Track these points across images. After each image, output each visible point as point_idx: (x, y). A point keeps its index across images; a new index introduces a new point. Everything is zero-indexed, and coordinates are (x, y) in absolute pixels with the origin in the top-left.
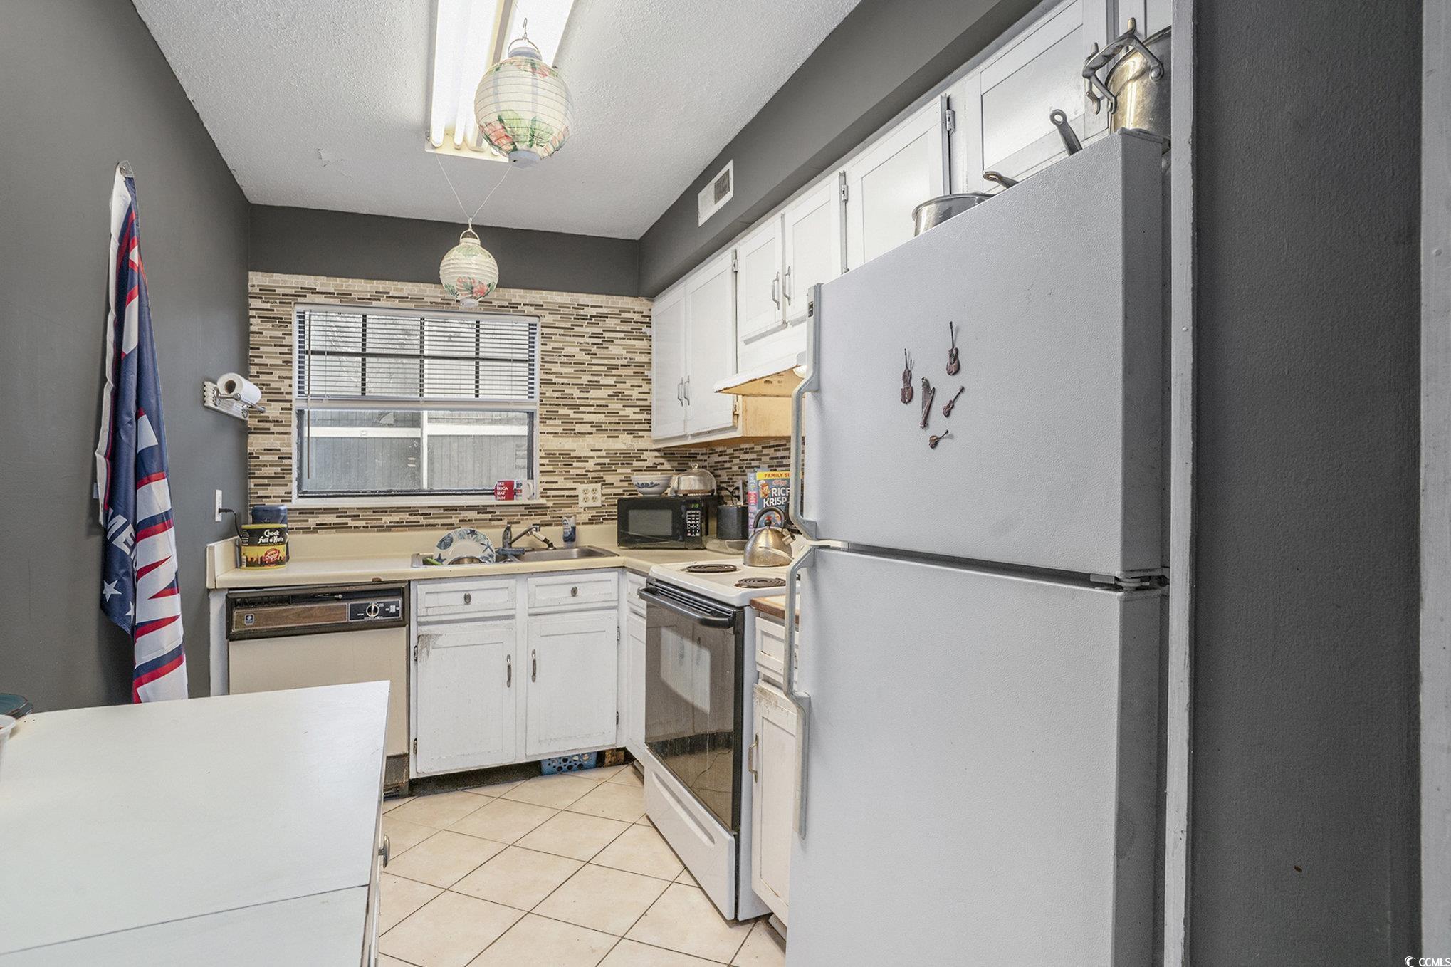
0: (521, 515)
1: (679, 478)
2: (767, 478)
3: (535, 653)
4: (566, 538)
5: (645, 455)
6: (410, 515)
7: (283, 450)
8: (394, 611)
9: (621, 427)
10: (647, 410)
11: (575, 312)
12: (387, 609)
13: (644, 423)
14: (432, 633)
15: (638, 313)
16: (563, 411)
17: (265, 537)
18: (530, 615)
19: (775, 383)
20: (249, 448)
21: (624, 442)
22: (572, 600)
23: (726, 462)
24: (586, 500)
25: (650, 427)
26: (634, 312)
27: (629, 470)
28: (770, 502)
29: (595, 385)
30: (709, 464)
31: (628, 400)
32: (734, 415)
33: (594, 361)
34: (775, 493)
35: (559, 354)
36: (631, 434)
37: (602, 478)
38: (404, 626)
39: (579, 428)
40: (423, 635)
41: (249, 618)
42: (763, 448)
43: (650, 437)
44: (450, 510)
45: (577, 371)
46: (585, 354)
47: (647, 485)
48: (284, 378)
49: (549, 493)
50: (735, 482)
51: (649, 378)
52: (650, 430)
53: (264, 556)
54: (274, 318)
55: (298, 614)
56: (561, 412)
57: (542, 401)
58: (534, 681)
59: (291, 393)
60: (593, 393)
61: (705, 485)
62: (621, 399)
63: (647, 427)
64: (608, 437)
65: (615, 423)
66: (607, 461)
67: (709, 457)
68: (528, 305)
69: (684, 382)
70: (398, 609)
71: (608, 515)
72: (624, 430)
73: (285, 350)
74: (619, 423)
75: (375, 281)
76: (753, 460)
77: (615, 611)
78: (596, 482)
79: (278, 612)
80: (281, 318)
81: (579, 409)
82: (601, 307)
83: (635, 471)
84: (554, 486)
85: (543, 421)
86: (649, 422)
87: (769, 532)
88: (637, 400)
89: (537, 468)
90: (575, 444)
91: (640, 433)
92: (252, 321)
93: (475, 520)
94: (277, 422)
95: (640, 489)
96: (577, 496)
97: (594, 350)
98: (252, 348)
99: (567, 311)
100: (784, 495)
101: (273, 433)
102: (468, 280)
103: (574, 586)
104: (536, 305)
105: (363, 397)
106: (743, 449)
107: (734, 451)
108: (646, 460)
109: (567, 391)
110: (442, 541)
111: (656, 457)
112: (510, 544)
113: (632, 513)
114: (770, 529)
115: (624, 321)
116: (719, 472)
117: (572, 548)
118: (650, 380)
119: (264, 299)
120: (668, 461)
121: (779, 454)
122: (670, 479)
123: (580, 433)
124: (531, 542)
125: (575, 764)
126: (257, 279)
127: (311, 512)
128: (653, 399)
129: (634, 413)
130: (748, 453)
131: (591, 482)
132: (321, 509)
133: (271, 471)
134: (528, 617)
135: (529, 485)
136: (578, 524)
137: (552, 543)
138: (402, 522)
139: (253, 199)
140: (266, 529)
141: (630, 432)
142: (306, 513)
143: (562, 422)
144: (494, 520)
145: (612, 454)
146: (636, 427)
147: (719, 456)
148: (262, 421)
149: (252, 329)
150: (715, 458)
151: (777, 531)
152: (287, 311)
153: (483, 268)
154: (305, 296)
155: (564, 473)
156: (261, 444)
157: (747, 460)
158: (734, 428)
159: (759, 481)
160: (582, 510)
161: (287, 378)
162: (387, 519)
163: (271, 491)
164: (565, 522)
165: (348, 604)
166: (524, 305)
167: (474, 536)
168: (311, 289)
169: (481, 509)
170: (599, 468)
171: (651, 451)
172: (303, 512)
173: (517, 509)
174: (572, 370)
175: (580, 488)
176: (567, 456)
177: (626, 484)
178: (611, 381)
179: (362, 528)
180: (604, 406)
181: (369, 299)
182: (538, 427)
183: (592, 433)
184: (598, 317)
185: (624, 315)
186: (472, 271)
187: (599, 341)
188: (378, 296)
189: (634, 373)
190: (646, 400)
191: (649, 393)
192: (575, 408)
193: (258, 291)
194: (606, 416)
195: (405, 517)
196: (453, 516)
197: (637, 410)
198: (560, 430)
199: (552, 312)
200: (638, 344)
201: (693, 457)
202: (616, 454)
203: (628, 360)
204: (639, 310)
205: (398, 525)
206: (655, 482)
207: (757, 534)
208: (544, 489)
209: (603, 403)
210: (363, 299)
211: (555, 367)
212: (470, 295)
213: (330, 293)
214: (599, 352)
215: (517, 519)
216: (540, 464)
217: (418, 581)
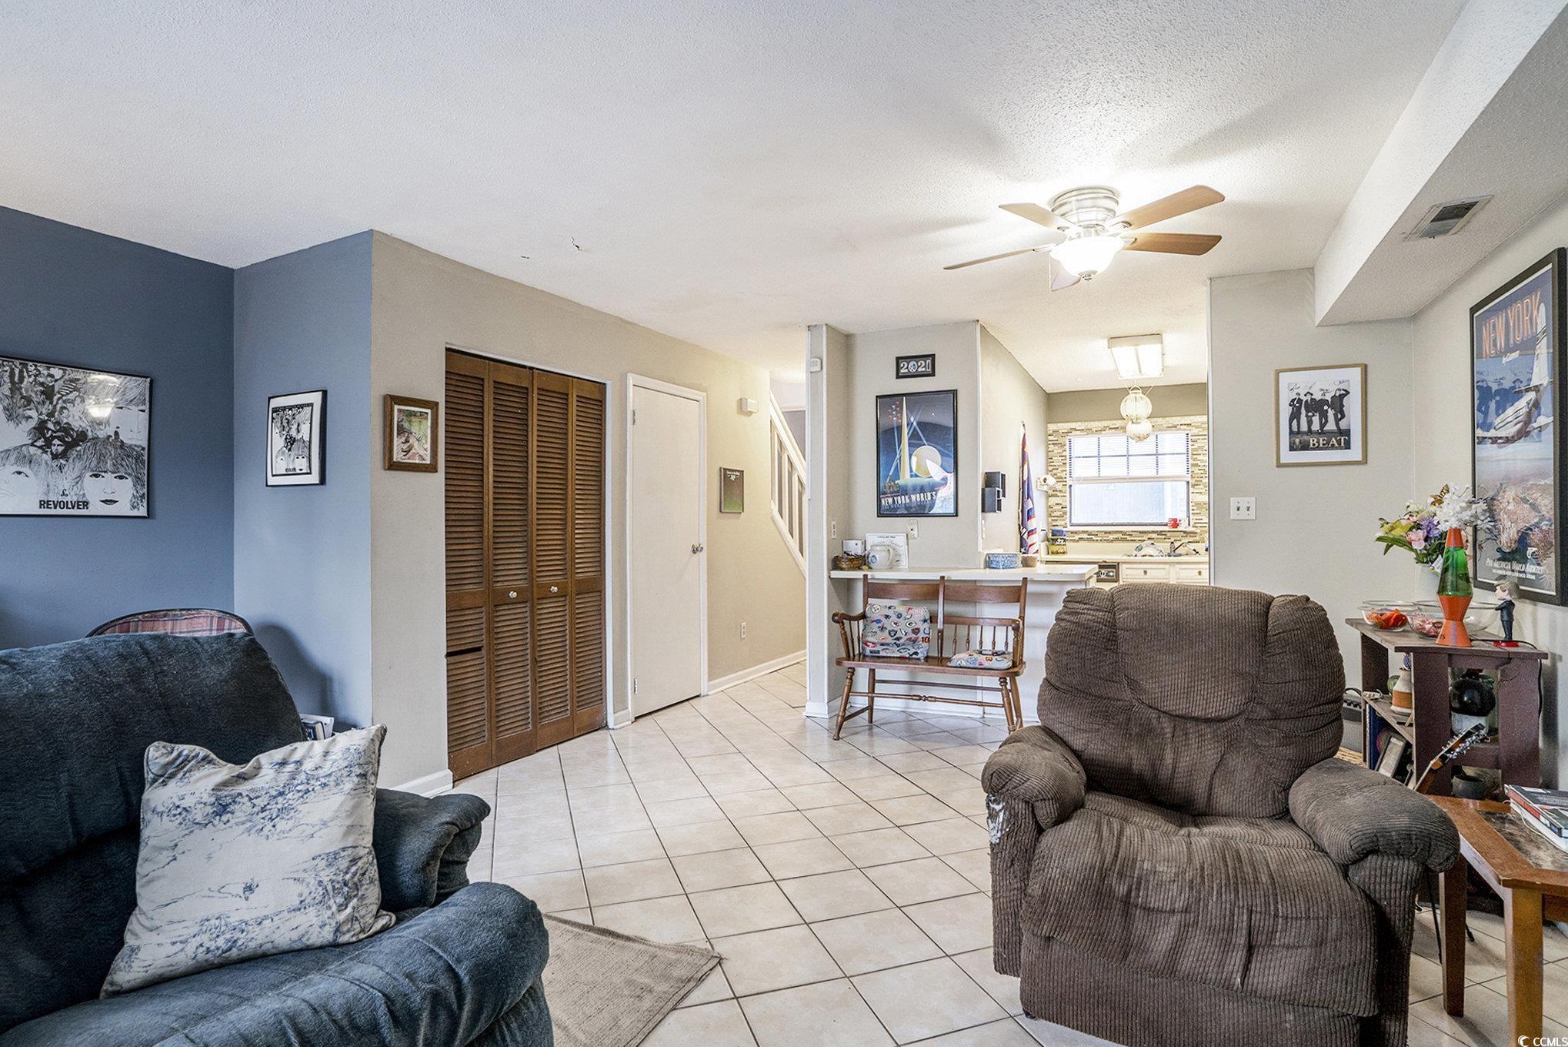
0: (1181, 536)
4: (1206, 549)
6: (1122, 535)
7: (1064, 504)
17: (1058, 542)
20: (1049, 503)
35: (1201, 450)
44: (1143, 533)
48: (1063, 471)
49: (1197, 525)
53: (1058, 550)
54: (1059, 444)
57: (1193, 475)
59: (1066, 478)
68: (1184, 424)
70: (1114, 574)
73: (1063, 458)
75: (1103, 421)
80: (1062, 443)
84: (1200, 521)
85: (1194, 486)
89: (1191, 512)
92: (1049, 446)
93: (1155, 538)
98: (1050, 459)
101: (1059, 496)
103: (1199, 570)
110: (1137, 546)
112: (1175, 551)
119: (1055, 436)
124: (1187, 551)
126: (1051, 427)
127: (1076, 533)
132: (1081, 531)
133: (1058, 514)
135: (1186, 520)
137: (1198, 552)
139: (1048, 392)
144: (1166, 539)
149: (1049, 449)
152: (1064, 440)
154: (1071, 432)
156: (1054, 501)
162: (1111, 537)
163: (1060, 522)
166: (1181, 425)
167: (1155, 545)
168: (1074, 428)
169: (1159, 533)
172: (1073, 532)
173: (1179, 533)
179: (1099, 541)
181: (1099, 431)
182: (1191, 490)
188: (1102, 428)
193: (1052, 432)
195: (1120, 536)
196: (1144, 536)
199: (1197, 427)
205: (1117, 540)
208: (1194, 523)
210: (1097, 431)
211: (1198, 458)
213: (1082, 430)
215: (1178, 539)
216: (1193, 510)
217: (1123, 563)
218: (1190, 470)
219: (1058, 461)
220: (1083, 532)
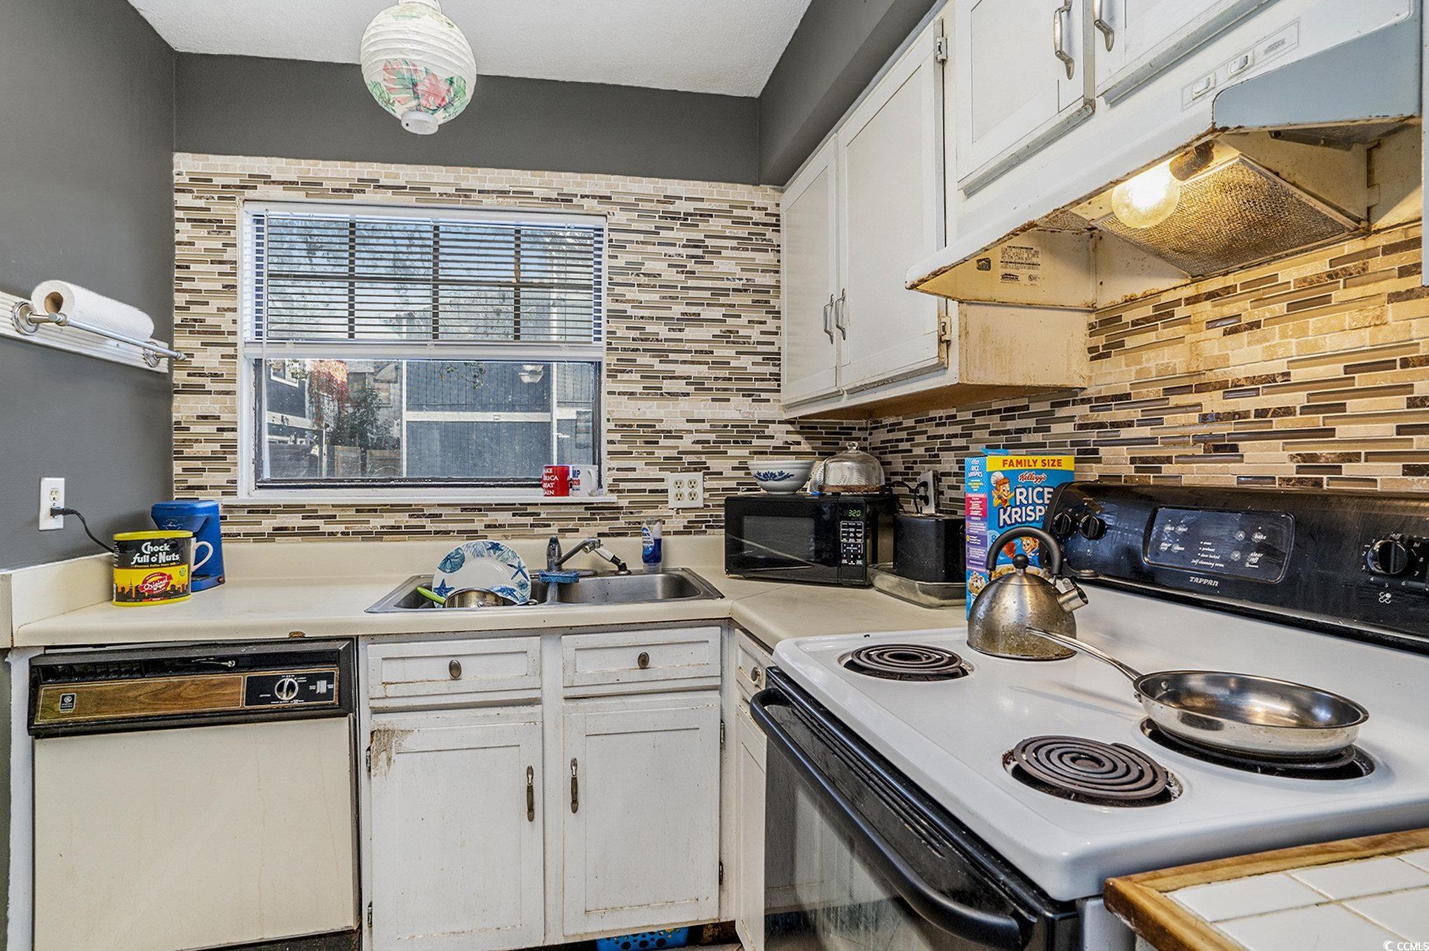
0: (580, 519)
1: (825, 465)
2: (1007, 468)
3: (576, 765)
4: (647, 556)
5: (771, 429)
6: (411, 516)
7: (225, 417)
8: (324, 690)
9: (734, 385)
10: (776, 359)
11: (661, 207)
12: (312, 688)
13: (770, 380)
14: (396, 727)
15: (759, 209)
16: (643, 359)
17: (142, 554)
18: (566, 698)
19: (1023, 279)
20: (174, 414)
21: (737, 409)
22: (639, 674)
23: (902, 440)
24: (679, 497)
25: (779, 385)
26: (753, 208)
27: (745, 452)
28: (1014, 516)
29: (695, 320)
30: (870, 444)
31: (744, 343)
32: (941, 341)
33: (690, 283)
34: (1022, 498)
35: (635, 272)
36: (750, 396)
37: (705, 463)
38: (345, 715)
39: (668, 386)
40: (379, 731)
41: (68, 700)
42: (975, 415)
43: (779, 401)
44: (472, 510)
45: (664, 298)
46: (677, 272)
47: (772, 476)
48: (226, 310)
49: (622, 486)
50: (919, 474)
51: (776, 309)
52: (779, 391)
53: (141, 585)
54: (210, 221)
55: (155, 695)
56: (640, 360)
57: (611, 344)
58: (575, 810)
59: (234, 333)
60: (690, 332)
61: (868, 478)
62: (734, 343)
63: (773, 385)
64: (713, 400)
65: (725, 379)
66: (712, 437)
67: (870, 434)
68: (587, 196)
69: (835, 300)
70: (330, 686)
71: (714, 521)
72: (738, 390)
73: (226, 268)
74: (730, 379)
75: (357, 163)
76: (955, 436)
77: (715, 694)
78: (695, 470)
79: (120, 690)
80: (221, 221)
81: (667, 356)
82: (702, 200)
83: (756, 453)
84: (631, 475)
85: (612, 375)
86: (777, 377)
87: (1025, 582)
88: (759, 343)
89: (605, 448)
90: (662, 411)
91: (764, 396)
92: (178, 225)
93: (510, 525)
94: (215, 376)
95: (764, 483)
96: (666, 491)
97: (691, 265)
98: (178, 267)
99: (648, 206)
100: (1041, 501)
101: (209, 392)
102: (404, 67)
103: (643, 650)
104: (601, 197)
105: (352, 341)
106: (933, 419)
107: (917, 422)
108: (772, 437)
109: (650, 328)
110: (447, 559)
111: (788, 432)
112: (559, 564)
113: (748, 522)
114: (1025, 574)
115: (739, 222)
116: (889, 457)
117: (655, 572)
118: (779, 312)
119: (195, 194)
120: (807, 439)
121: (1011, 425)
122: (809, 467)
123: (669, 393)
124: (595, 563)
125: (652, 939)
126: (185, 164)
127: (265, 510)
128: (783, 343)
129: (754, 364)
130: (944, 424)
131: (687, 470)
132: (280, 506)
133: (206, 449)
134: (564, 703)
135: (589, 472)
136: (668, 533)
137: (624, 564)
138: (399, 527)
140: (144, 541)
141: (748, 393)
142: (258, 512)
143: (642, 377)
144: (538, 526)
145: (720, 427)
146: (758, 385)
147: (889, 431)
148: (194, 375)
149: (178, 238)
150: (882, 435)
151: (1042, 582)
152: (229, 210)
153: (432, 42)
154: (255, 188)
155: (645, 455)
156: (191, 408)
157: (942, 437)
158: (941, 367)
159: (991, 473)
160: (673, 513)
161: (229, 310)
162: (376, 522)
163: (207, 479)
164: (645, 532)
165: (243, 677)
166: (582, 197)
167: (498, 553)
168: (262, 176)
169: (518, 509)
170: (699, 447)
171: (780, 422)
172: (253, 510)
173: (573, 509)
174: (656, 297)
175: (671, 478)
176: (650, 429)
177: (741, 473)
178: (717, 313)
179: (339, 535)
180: (707, 352)
181: (349, 191)
182: (607, 385)
183: (688, 394)
184: (696, 215)
185: (736, 212)
186: (408, 46)
187: (699, 252)
188: (363, 184)
189: (754, 301)
190: (773, 343)
191: (776, 333)
192: (662, 354)
193: (187, 181)
194: (709, 368)
195: (403, 519)
196: (476, 519)
197: (759, 359)
198: (638, 388)
199: (625, 207)
200: (760, 258)
201: (847, 432)
202: (726, 426)
203: (744, 282)
204: (761, 206)
205: (394, 531)
206: (786, 472)
207: (997, 583)
208: (614, 480)
209: (706, 347)
210: (340, 190)
211: (630, 291)
212: (414, 103)
213: (291, 183)
214: (699, 268)
215: (571, 525)
216: (611, 442)
217: (373, 638)
218: (604, 329)
219: (206, 276)
220: (290, 509)
